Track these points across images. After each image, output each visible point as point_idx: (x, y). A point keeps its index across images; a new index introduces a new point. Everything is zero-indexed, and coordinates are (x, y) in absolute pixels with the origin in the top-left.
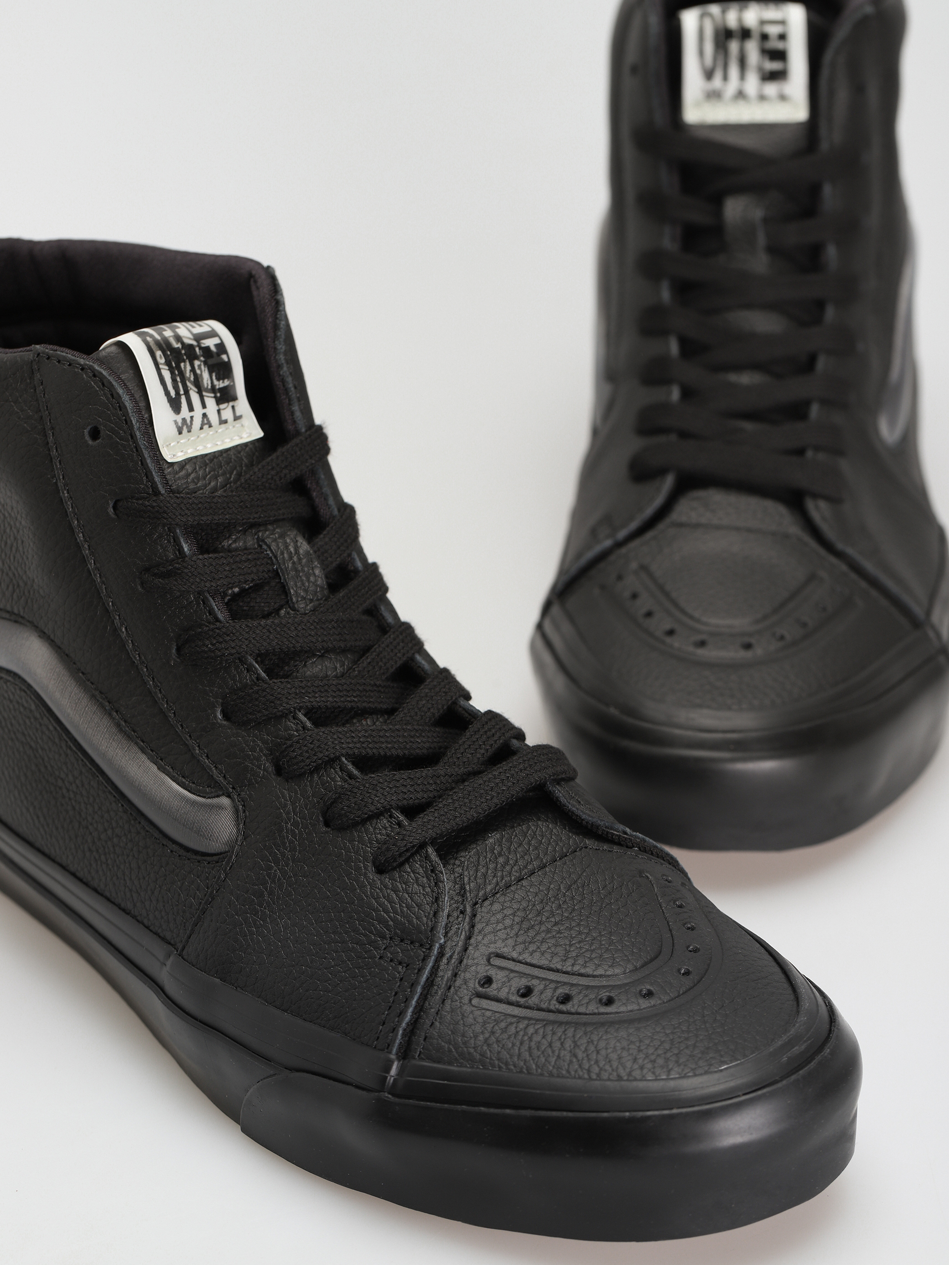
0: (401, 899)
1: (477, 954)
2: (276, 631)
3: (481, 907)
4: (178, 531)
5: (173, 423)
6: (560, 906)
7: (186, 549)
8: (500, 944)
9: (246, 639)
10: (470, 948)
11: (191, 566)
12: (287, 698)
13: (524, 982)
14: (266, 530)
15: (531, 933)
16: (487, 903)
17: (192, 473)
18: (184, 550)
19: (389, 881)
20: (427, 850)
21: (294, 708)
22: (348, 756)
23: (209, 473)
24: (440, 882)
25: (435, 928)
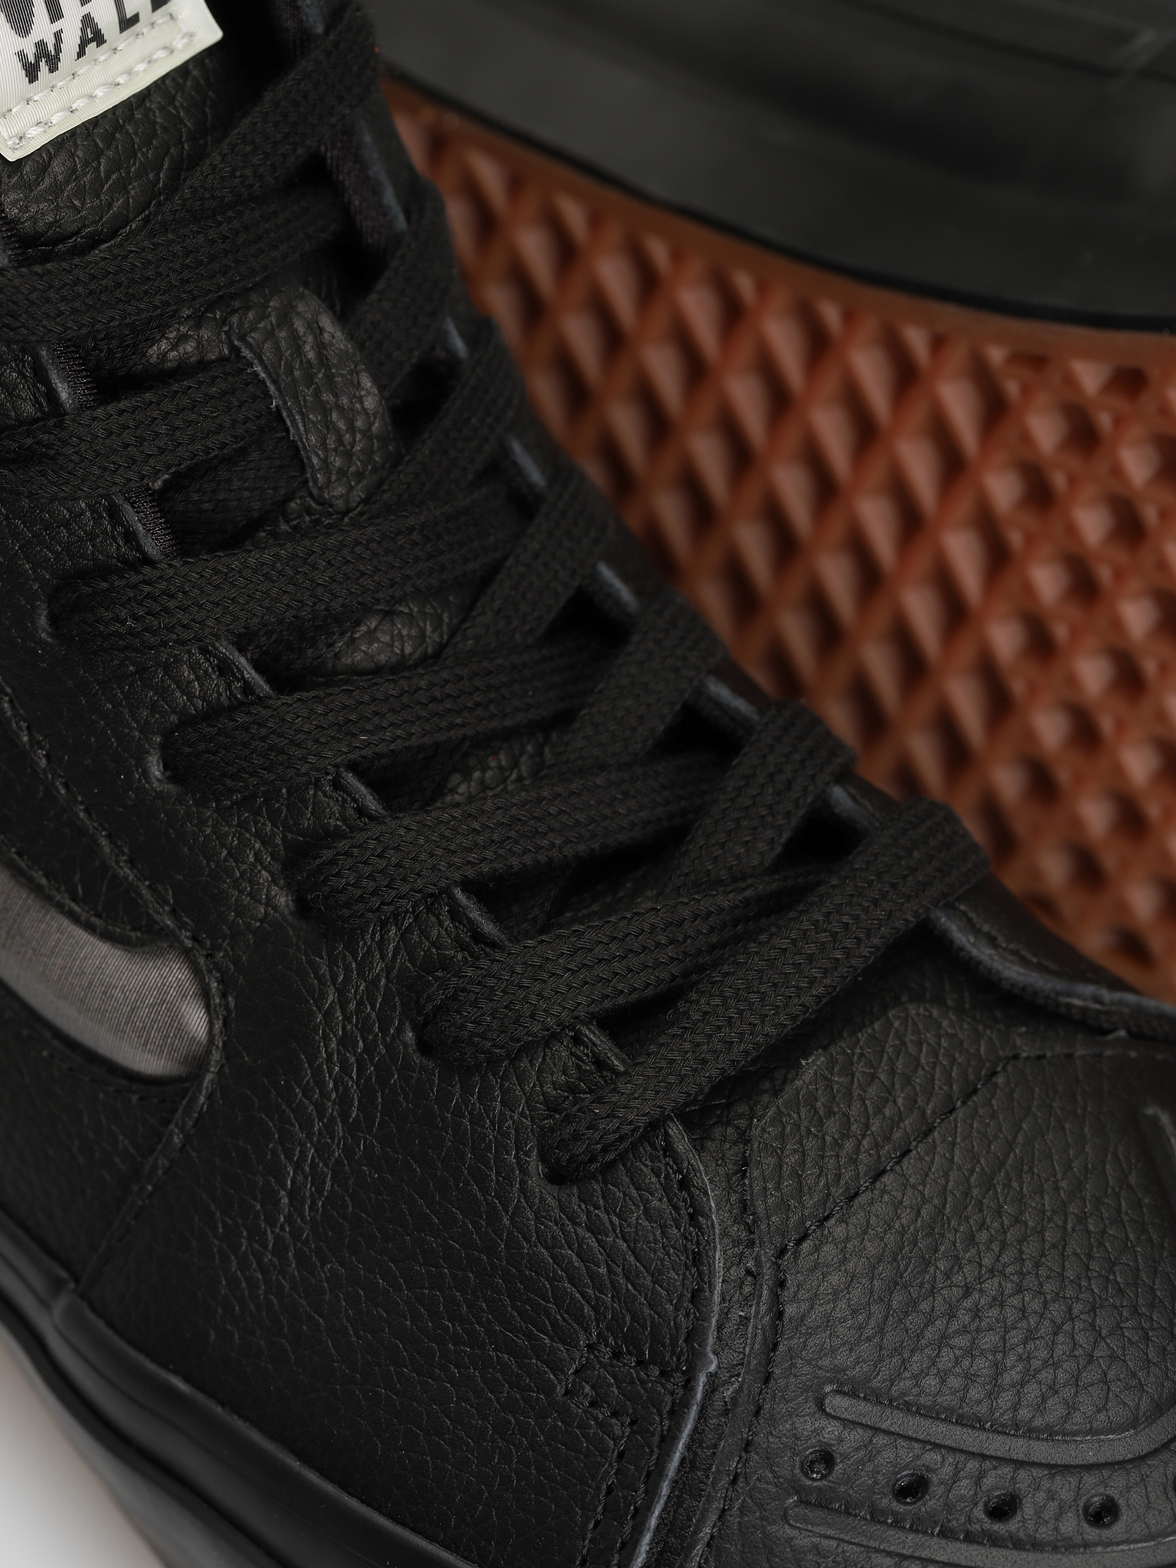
0: (611, 1255)
1: (793, 1386)
2: (284, 576)
3: (796, 1258)
4: (44, 353)
5: (16, 58)
6: (971, 1240)
7: (64, 396)
8: (844, 1357)
9: (217, 604)
10: (777, 1371)
11: (79, 438)
12: (317, 741)
13: (906, 1459)
14: (248, 308)
15: (914, 1321)
16: (807, 1247)
17: (67, 183)
18: (59, 396)
19: (579, 1206)
20: (666, 1132)
21: (336, 766)
22: (467, 886)
23: (108, 177)
24: (702, 1216)
25: (695, 1335)
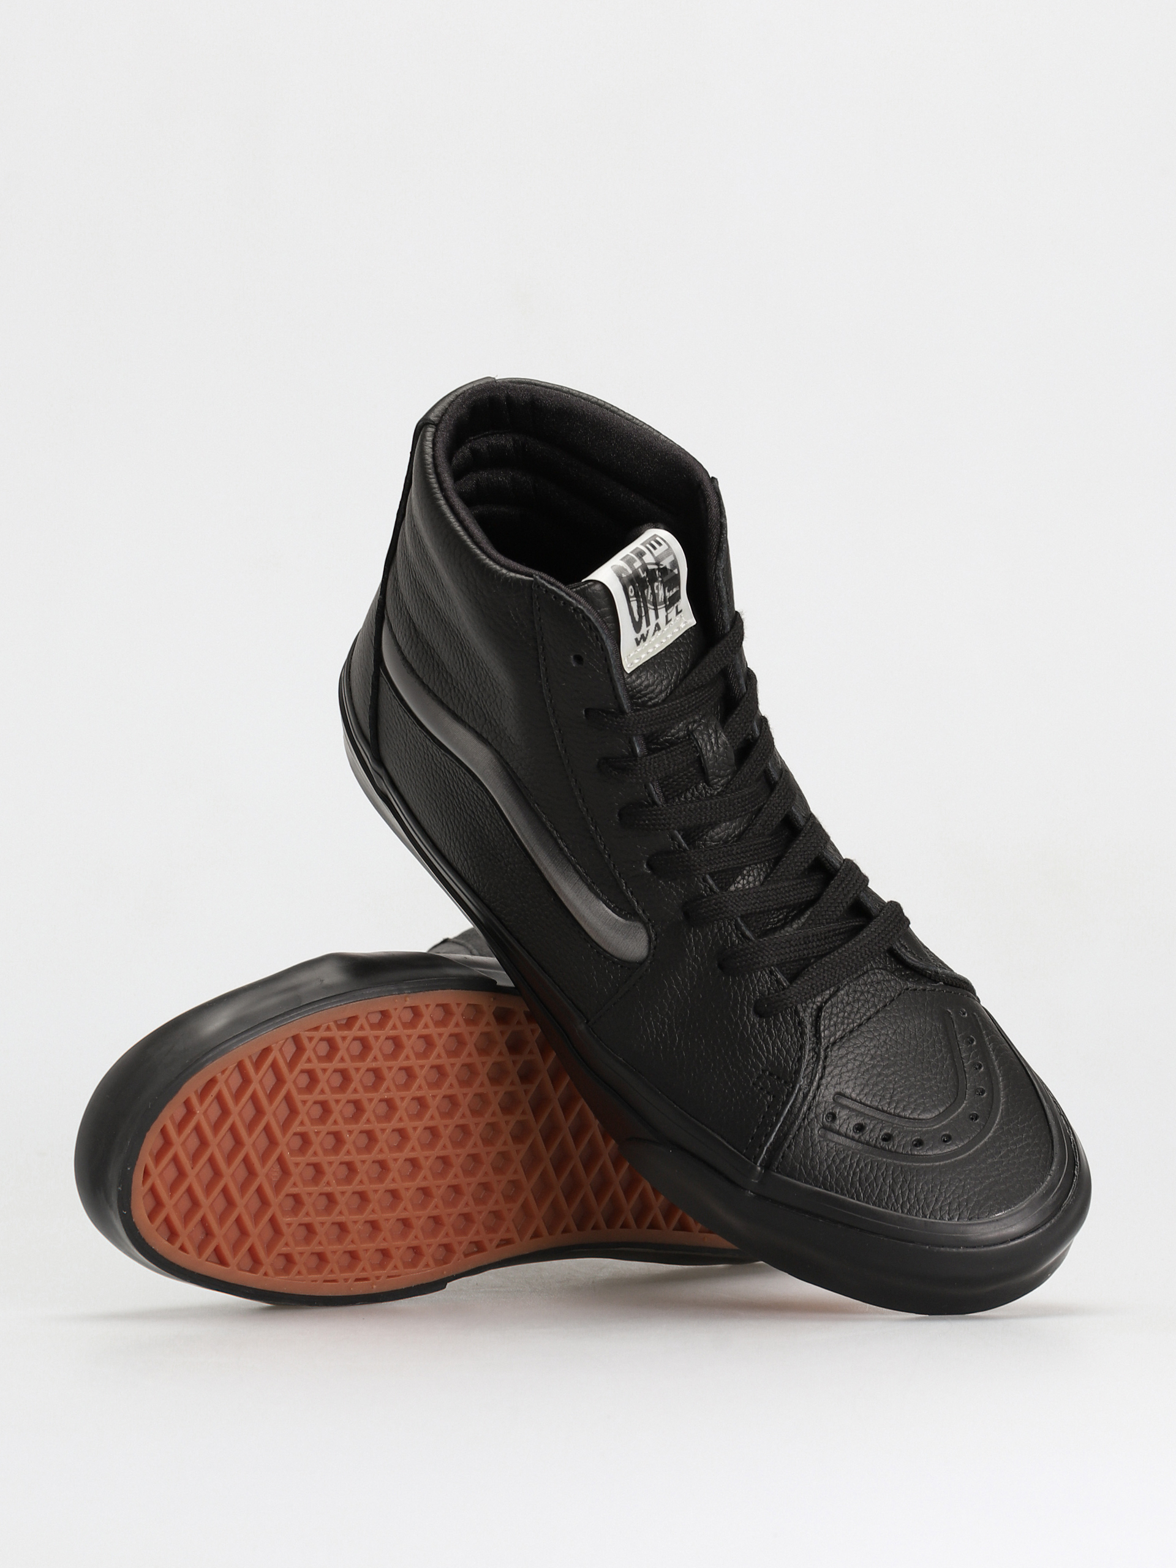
1: (827, 1093)
2: (697, 812)
3: (831, 1051)
4: (634, 738)
5: (634, 640)
7: (638, 751)
8: (843, 1086)
9: (675, 819)
10: (821, 1087)
11: (641, 764)
12: (699, 864)
13: (860, 1120)
14: (695, 722)
15: (867, 1077)
16: (836, 1048)
17: (645, 681)
18: (636, 751)
21: (705, 873)
22: (742, 917)
23: (657, 679)
24: (804, 1034)
25: (797, 1072)
